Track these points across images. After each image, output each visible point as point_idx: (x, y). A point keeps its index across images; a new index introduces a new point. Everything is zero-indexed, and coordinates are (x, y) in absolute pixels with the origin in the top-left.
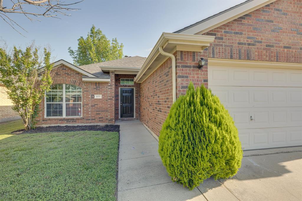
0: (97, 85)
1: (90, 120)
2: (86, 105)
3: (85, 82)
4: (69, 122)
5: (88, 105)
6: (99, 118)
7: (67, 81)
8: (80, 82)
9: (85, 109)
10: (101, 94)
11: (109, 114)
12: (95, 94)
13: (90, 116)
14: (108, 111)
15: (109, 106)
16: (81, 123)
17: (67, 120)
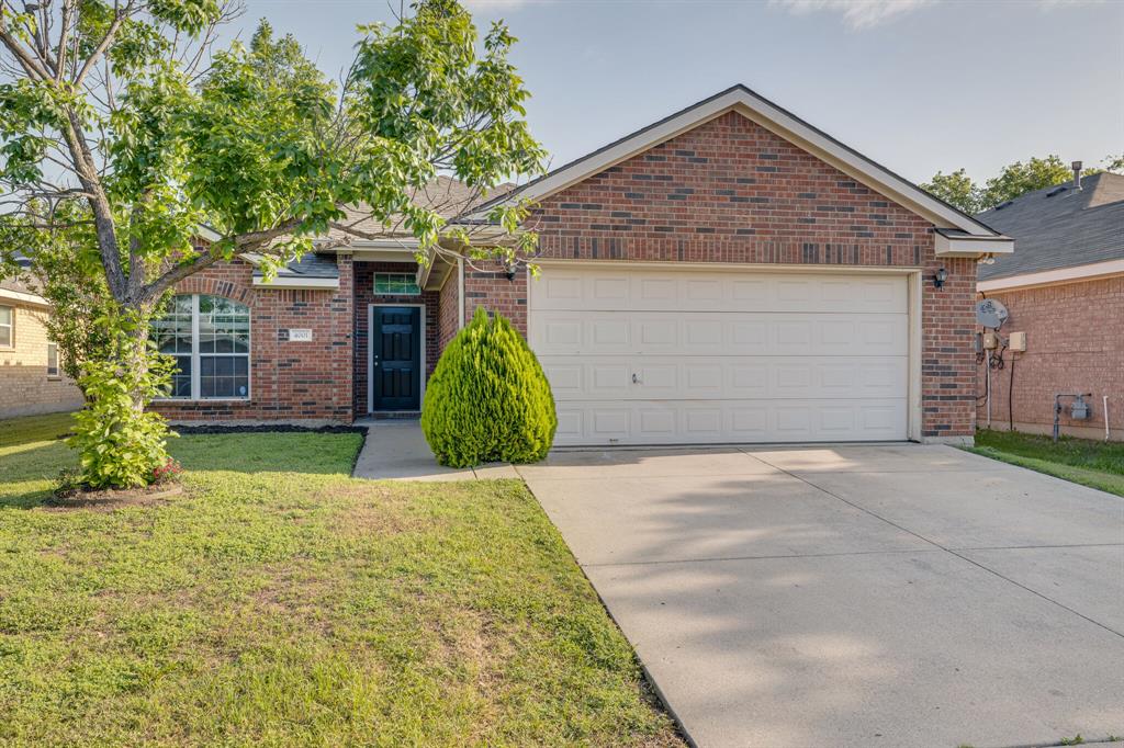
0: (299, 297)
1: (275, 408)
2: (264, 361)
3: (259, 290)
4: (212, 414)
5: (270, 361)
6: (304, 404)
7: (204, 286)
8: (245, 290)
9: (260, 374)
10: (310, 327)
11: (335, 390)
12: (292, 327)
13: (274, 395)
14: (331, 382)
15: (335, 365)
16: (247, 417)
17: (204, 408)
